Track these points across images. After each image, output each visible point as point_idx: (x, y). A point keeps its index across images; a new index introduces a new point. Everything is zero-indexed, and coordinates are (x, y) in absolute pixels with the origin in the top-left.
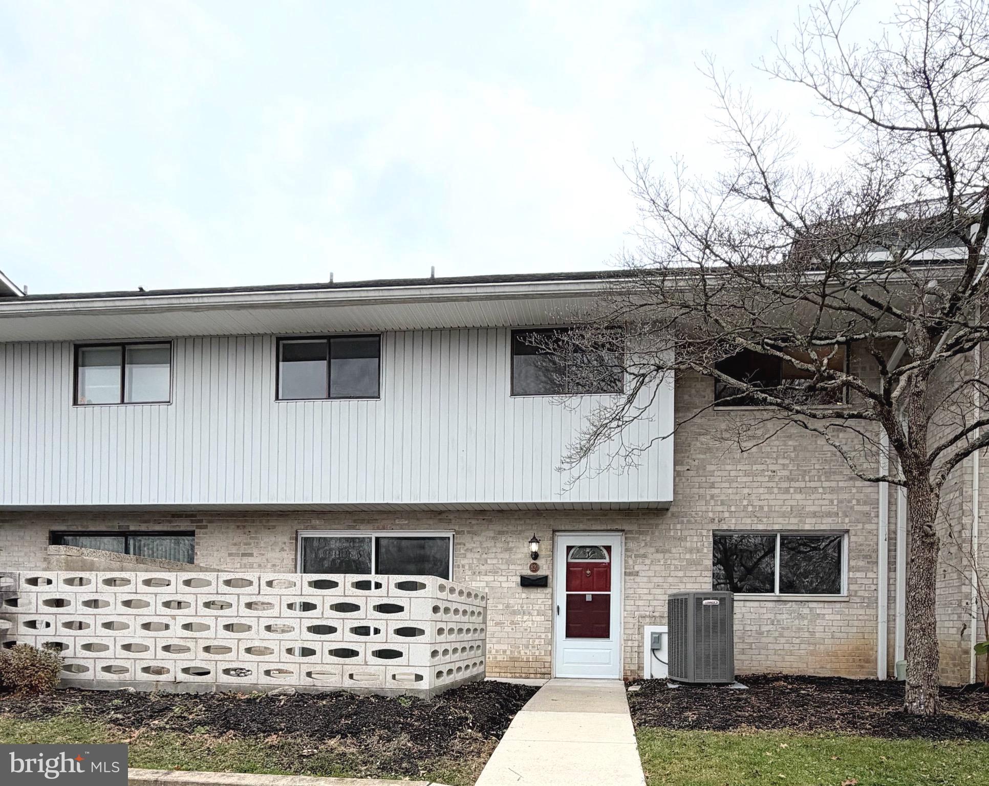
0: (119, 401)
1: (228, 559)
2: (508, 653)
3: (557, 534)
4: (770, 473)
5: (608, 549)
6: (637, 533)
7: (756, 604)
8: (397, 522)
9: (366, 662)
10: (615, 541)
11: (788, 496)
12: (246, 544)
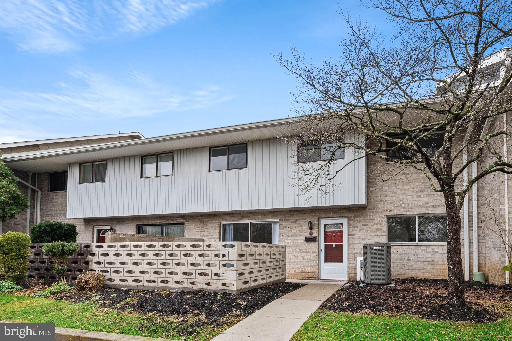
0: (155, 176)
1: (196, 233)
2: (301, 269)
3: (321, 219)
4: (412, 189)
5: (342, 224)
6: (353, 218)
7: (407, 247)
8: (257, 217)
9: (212, 278)
10: (345, 221)
11: (420, 199)
12: (202, 227)
